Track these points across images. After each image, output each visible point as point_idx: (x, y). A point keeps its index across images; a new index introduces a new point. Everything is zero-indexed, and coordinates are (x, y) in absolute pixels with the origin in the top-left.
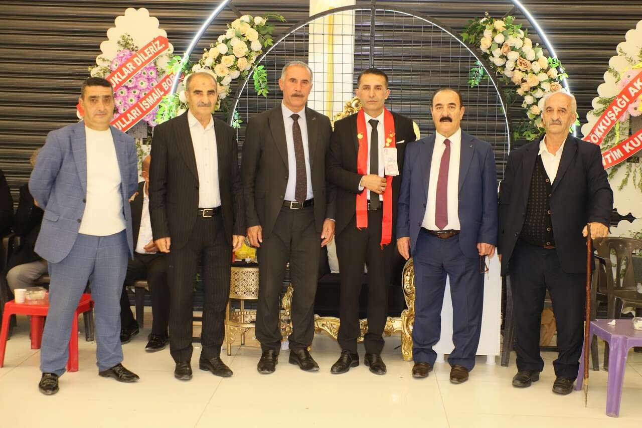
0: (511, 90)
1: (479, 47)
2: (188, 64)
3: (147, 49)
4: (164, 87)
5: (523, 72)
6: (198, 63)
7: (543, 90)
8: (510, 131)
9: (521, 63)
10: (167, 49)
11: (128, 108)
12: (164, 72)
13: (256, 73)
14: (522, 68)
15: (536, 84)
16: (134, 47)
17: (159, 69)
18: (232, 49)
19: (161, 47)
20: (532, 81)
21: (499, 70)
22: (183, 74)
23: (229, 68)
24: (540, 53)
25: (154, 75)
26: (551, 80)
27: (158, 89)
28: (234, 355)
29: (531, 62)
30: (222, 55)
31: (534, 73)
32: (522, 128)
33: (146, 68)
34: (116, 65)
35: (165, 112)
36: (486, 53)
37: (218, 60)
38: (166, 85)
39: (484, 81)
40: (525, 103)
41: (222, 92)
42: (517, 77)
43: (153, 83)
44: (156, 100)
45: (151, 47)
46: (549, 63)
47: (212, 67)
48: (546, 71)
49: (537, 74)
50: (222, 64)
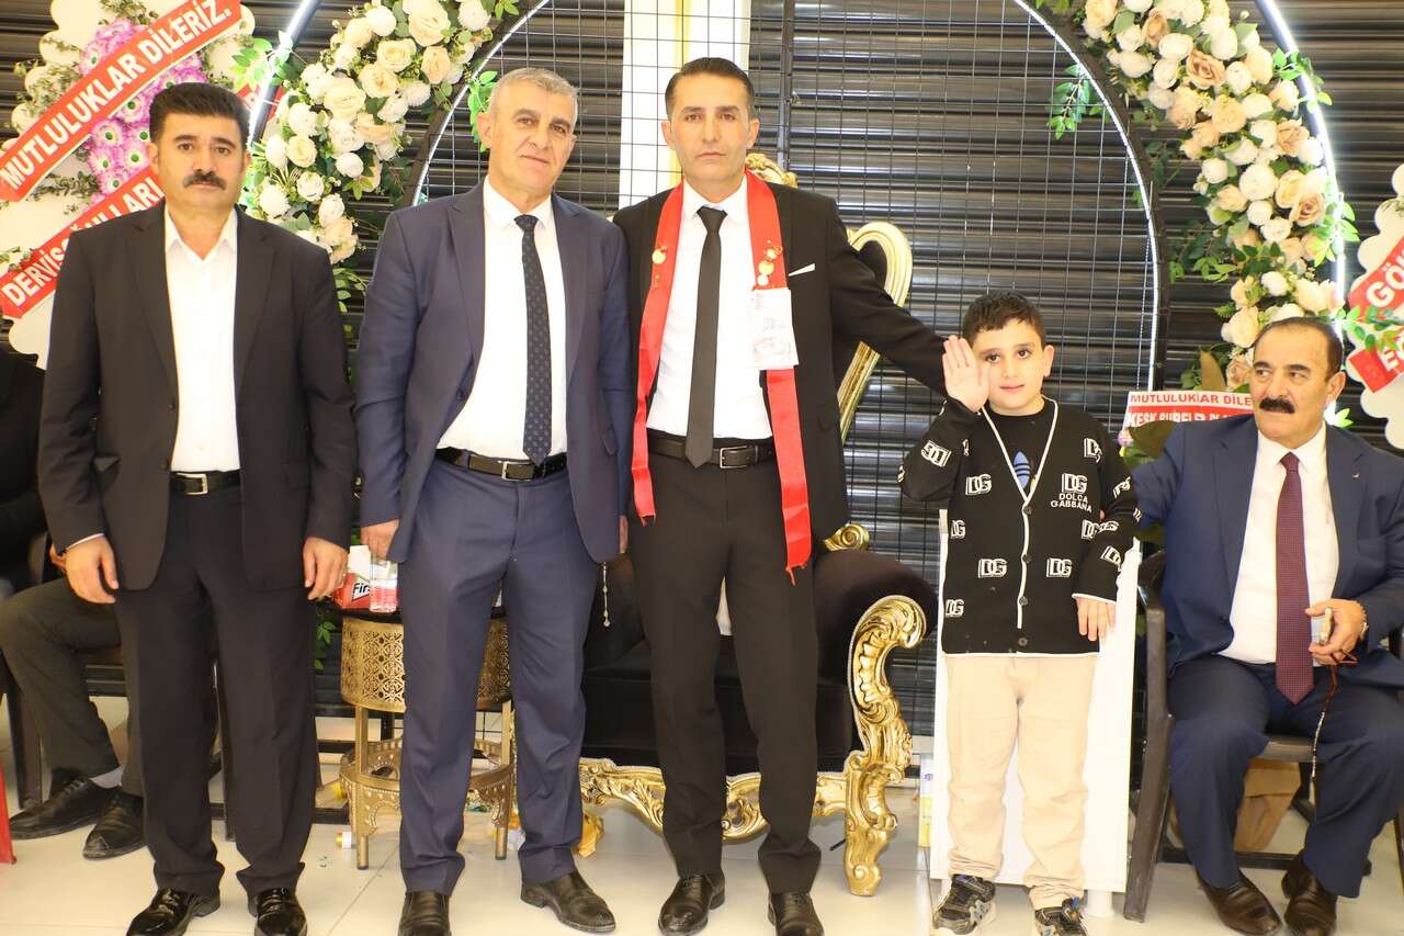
0: (1165, 145)
1: (1080, 27)
2: (289, 62)
3: (179, 20)
5: (1200, 91)
6: (316, 60)
7: (1257, 142)
8: (1160, 256)
9: (1196, 66)
10: (237, 25)
11: (126, 178)
13: (475, 92)
14: (1197, 81)
15: (1234, 127)
16: (147, 15)
17: (216, 76)
18: (407, 22)
19: (222, 17)
20: (1226, 117)
21: (1133, 89)
22: (276, 92)
23: (398, 74)
24: (1252, 39)
26: (1281, 115)
28: (373, 868)
29: (1227, 64)
30: (380, 38)
31: (1232, 95)
32: (1191, 250)
33: (174, 71)
34: (93, 62)
36: (1099, 42)
37: (368, 52)
39: (1090, 118)
40: (1204, 179)
41: (384, 143)
42: (1184, 106)
45: (191, 13)
46: (1277, 68)
47: (353, 72)
48: (1266, 90)
49: (1240, 98)
50: (380, 64)
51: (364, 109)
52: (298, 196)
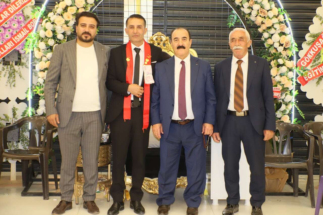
0: (254, 29)
1: (234, 1)
2: (45, 12)
4: (29, 27)
5: (262, 17)
6: (51, 12)
7: (275, 29)
9: (261, 12)
10: (31, 3)
11: (5, 41)
12: (28, 17)
14: (262, 15)
15: (270, 25)
17: (25, 15)
18: (75, 2)
20: (268, 23)
21: (247, 16)
22: (42, 19)
23: (73, 15)
24: (273, 5)
25: (22, 19)
26: (280, 22)
27: (25, 29)
29: (268, 11)
30: (68, 6)
31: (269, 18)
32: (261, 53)
33: (16, 15)
35: (30, 44)
36: (239, 6)
37: (65, 9)
38: (30, 26)
40: (263, 37)
41: (69, 31)
42: (259, 20)
43: (22, 25)
44: (24, 36)
46: (279, 12)
47: (61, 14)
48: (277, 17)
49: (271, 19)
50: (68, 13)
51: (64, 23)
52: (48, 44)
